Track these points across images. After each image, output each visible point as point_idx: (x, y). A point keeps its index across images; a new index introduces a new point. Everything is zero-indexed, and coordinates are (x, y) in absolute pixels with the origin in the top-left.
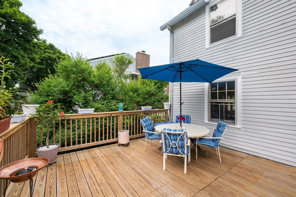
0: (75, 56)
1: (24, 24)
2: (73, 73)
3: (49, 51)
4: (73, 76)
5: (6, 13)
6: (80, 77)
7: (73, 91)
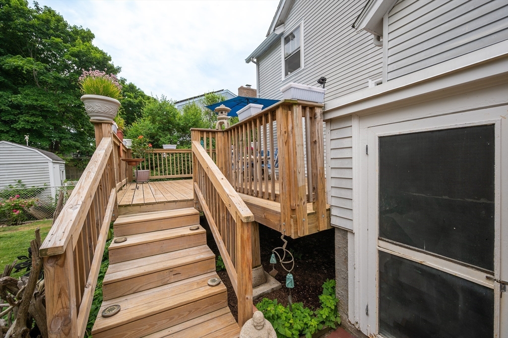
0: (159, 99)
1: (99, 63)
2: (158, 116)
3: (129, 94)
4: (158, 118)
5: (79, 52)
6: (165, 119)
7: (160, 134)
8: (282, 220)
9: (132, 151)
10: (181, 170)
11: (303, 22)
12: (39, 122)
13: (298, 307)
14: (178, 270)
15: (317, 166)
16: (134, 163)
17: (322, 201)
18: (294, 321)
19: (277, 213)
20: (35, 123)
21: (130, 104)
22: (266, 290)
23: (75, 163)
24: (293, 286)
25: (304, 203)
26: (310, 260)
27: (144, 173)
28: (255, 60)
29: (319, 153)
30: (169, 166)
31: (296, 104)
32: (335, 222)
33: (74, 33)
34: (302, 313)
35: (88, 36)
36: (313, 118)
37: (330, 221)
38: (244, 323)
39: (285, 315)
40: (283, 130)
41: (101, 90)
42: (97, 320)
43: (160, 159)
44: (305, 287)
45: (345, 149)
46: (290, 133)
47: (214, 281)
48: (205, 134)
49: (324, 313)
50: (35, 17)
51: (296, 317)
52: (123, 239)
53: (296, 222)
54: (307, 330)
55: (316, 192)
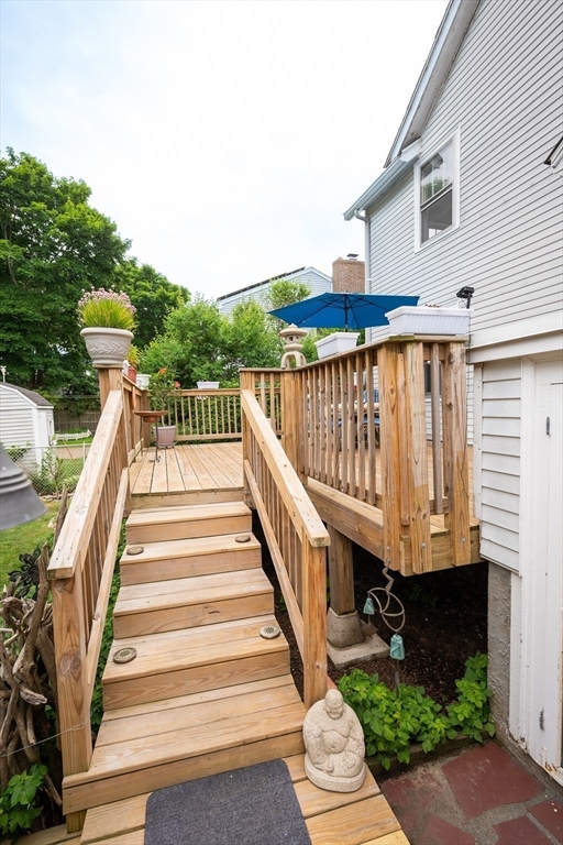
1: (98, 236)
2: (191, 330)
3: (143, 284)
4: (190, 334)
5: (71, 221)
6: (201, 335)
7: (193, 360)
8: (386, 543)
9: (149, 395)
10: (226, 424)
11: (458, 131)
12: (16, 342)
13: (413, 694)
14: (217, 606)
15: (452, 450)
16: (153, 419)
17: (462, 513)
18: (401, 716)
19: (378, 526)
20: (11, 342)
21: (146, 301)
22: (362, 656)
23: (66, 405)
24: (403, 657)
25: (425, 516)
26: (453, 611)
27: (167, 431)
28: (363, 214)
29: (458, 425)
30: (207, 416)
31: (411, 342)
32: (487, 551)
33: (62, 191)
34: (420, 705)
35: (81, 194)
36: (447, 361)
37: (479, 548)
38: (311, 705)
39: (388, 703)
40: (389, 387)
41: (108, 319)
42: (108, 665)
43: (193, 405)
44: (435, 659)
45: (507, 420)
46: (400, 392)
47: (270, 630)
48: (262, 376)
49: (461, 711)
50: (10, 173)
51: (408, 710)
52: (139, 550)
53: (409, 548)
54: (426, 735)
55: (452, 497)
